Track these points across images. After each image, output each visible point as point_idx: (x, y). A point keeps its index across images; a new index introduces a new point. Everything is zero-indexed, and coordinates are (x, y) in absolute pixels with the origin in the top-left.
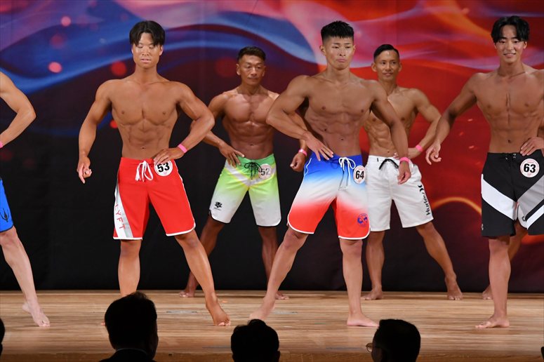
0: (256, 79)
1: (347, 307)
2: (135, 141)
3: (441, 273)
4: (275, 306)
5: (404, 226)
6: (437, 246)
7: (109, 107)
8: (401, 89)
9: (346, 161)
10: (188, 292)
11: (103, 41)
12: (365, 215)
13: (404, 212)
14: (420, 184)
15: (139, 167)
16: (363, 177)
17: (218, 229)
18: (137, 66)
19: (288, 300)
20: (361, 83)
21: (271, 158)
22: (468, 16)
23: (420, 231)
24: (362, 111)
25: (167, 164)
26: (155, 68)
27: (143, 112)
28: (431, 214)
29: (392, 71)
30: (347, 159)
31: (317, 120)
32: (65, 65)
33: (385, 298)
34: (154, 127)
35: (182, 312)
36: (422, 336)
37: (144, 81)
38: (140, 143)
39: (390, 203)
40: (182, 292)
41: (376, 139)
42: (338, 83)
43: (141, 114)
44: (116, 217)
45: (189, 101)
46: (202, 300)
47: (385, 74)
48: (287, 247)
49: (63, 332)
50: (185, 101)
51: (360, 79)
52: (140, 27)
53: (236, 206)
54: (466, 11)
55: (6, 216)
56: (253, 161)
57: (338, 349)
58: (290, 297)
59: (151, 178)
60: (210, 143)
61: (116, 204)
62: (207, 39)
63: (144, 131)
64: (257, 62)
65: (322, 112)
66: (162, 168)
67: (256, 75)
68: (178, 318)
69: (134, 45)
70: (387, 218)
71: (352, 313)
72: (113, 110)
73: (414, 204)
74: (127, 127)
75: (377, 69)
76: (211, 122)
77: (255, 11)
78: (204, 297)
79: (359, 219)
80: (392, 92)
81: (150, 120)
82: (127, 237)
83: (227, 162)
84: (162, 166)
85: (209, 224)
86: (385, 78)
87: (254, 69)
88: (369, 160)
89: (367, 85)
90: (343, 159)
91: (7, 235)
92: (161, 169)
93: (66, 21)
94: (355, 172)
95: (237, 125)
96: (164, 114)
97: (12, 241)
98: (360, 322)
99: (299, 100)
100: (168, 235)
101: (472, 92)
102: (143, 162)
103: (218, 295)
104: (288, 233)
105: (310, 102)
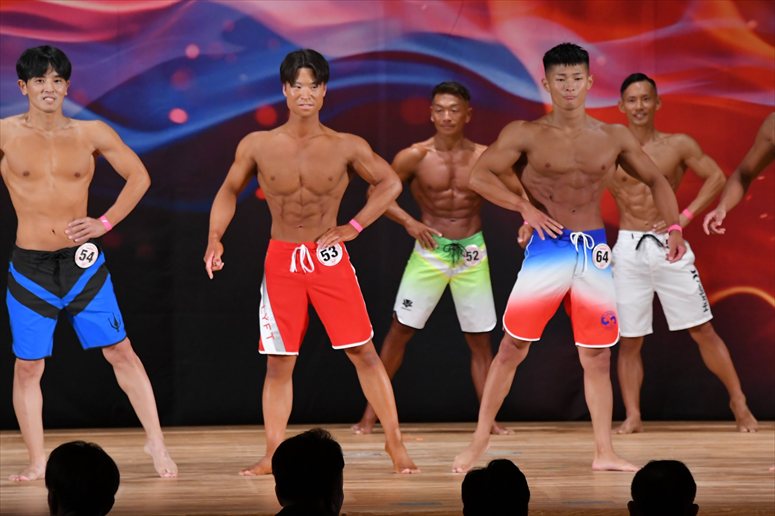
0: (453, 126)
1: (593, 443)
2: (290, 218)
3: (724, 394)
4: (490, 444)
5: (672, 328)
6: (718, 357)
7: (254, 171)
8: (662, 136)
9: (581, 238)
10: (364, 426)
11: (244, 78)
12: (612, 313)
13: (671, 308)
14: (693, 268)
15: (294, 253)
16: (606, 260)
17: (407, 337)
18: (291, 112)
19: (513, 435)
20: (602, 128)
21: (479, 237)
22: (757, 32)
23: (694, 336)
24: (603, 168)
25: (334, 248)
26: (317, 116)
27: (301, 179)
28: (709, 311)
29: (645, 111)
30: (583, 235)
31: (539, 183)
32: (192, 112)
33: (646, 431)
34: (315, 198)
35: (359, 455)
36: (698, 483)
37: (302, 134)
38: (298, 219)
39: (652, 296)
40: (355, 426)
41: (628, 207)
42: (568, 130)
43: (298, 180)
44: (262, 322)
45: (364, 160)
46: (382, 437)
47: (635, 116)
48: (504, 362)
49: (193, 486)
50: (360, 160)
51: (601, 124)
52: (297, 60)
53: (433, 305)
54: (752, 24)
55: (116, 323)
56: (455, 242)
57: (577, 503)
58: (516, 431)
59: (310, 268)
60: (394, 219)
61: (261, 305)
62: (389, 71)
63: (302, 203)
64: (452, 103)
65: (547, 171)
66: (327, 254)
67: (450, 121)
68: (354, 462)
69: (288, 85)
70: (649, 318)
71: (599, 452)
72: (259, 175)
73: (686, 296)
74: (279, 199)
75: (626, 109)
76: (396, 187)
77: (455, 31)
78: (383, 433)
79: (603, 319)
80: (649, 139)
81: (310, 189)
82: (277, 350)
83: (417, 243)
84: (328, 251)
85: (393, 331)
86: (637, 122)
87: (447, 113)
88: (620, 236)
89: (610, 132)
90: (577, 234)
91: (118, 350)
92: (326, 257)
93: (192, 51)
94: (595, 253)
95: (433, 195)
96: (330, 179)
97: (125, 358)
98: (611, 465)
99: (514, 156)
100: (335, 348)
101: (769, 140)
102: (299, 246)
103: (403, 429)
104: (505, 341)
105: (530, 157)
